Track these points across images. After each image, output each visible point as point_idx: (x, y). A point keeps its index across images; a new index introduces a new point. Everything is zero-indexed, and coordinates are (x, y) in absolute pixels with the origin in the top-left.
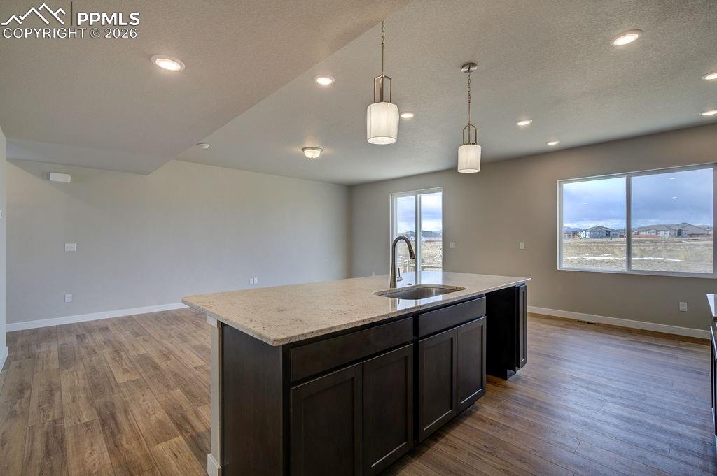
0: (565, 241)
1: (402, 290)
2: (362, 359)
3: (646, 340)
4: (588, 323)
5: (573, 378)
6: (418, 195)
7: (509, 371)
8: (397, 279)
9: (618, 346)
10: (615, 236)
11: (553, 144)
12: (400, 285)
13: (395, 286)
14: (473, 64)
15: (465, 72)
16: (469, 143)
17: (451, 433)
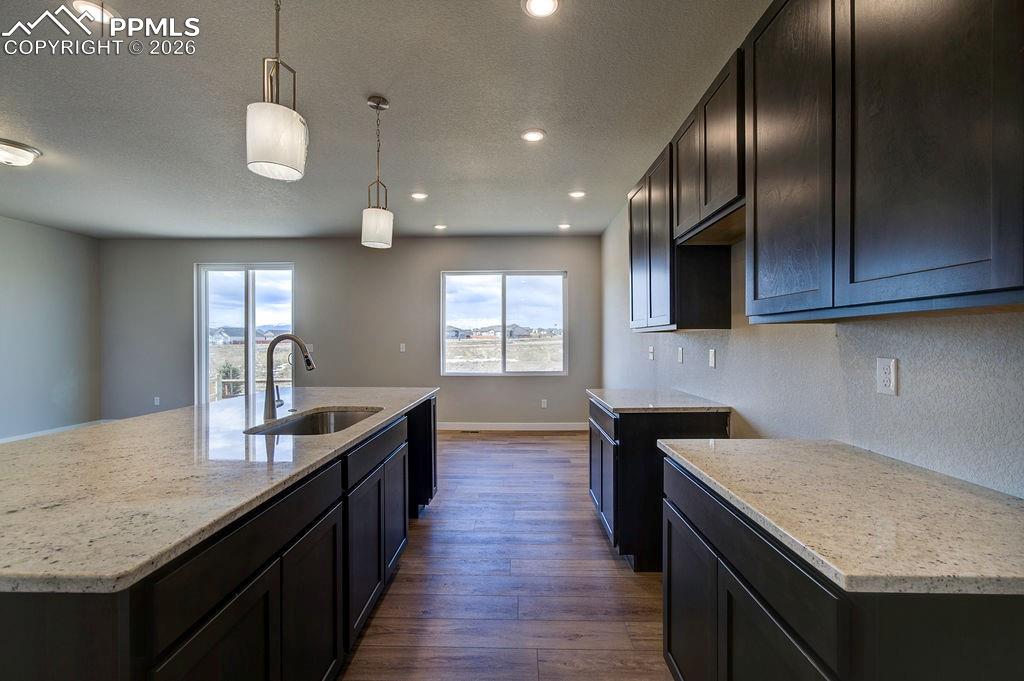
0: (447, 341)
1: (286, 419)
2: (278, 554)
3: (522, 440)
4: (472, 432)
5: (480, 495)
6: (251, 271)
7: (421, 506)
8: (276, 404)
9: (503, 451)
10: (463, 337)
11: (440, 228)
12: (282, 413)
13: (273, 415)
14: (385, 101)
15: (371, 106)
16: (378, 207)
17: (377, 616)
